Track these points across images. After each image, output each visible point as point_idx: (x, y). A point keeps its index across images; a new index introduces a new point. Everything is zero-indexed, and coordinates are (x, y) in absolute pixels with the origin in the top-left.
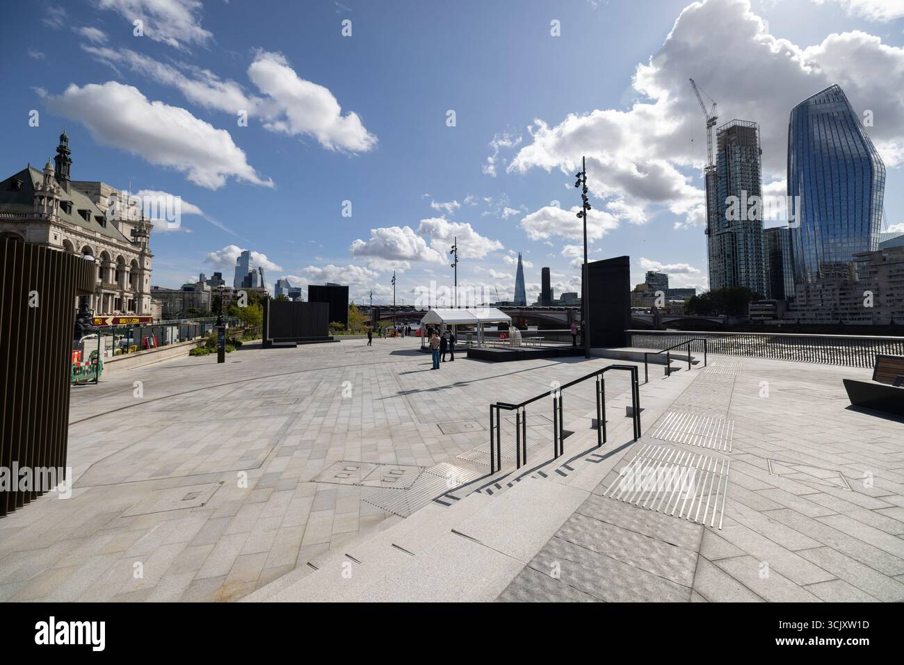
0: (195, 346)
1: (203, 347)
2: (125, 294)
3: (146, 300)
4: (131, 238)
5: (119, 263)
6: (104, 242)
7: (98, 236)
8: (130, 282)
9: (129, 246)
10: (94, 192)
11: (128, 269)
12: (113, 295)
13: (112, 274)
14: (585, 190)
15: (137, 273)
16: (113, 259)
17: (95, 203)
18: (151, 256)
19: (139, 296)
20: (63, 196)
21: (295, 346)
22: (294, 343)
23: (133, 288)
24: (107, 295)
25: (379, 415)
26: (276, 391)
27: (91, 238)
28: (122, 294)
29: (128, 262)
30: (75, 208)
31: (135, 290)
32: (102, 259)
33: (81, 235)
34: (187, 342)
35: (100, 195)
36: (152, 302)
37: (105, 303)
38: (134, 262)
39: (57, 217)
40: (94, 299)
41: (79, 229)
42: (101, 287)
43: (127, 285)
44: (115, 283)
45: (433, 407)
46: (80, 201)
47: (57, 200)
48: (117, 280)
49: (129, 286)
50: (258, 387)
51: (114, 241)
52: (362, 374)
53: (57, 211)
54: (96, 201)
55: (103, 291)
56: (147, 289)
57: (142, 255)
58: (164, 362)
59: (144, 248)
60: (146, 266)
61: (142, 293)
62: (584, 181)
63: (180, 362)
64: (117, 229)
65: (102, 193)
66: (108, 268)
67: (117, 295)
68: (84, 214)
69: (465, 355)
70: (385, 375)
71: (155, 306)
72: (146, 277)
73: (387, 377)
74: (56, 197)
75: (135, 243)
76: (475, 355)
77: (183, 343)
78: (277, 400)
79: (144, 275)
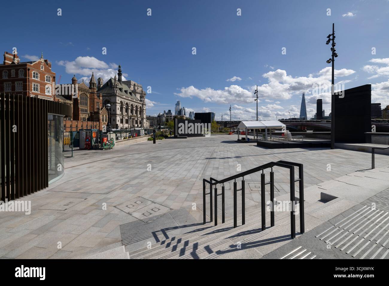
0: (150, 137)
1: (153, 137)
2: (139, 119)
3: (145, 121)
4: (140, 99)
5: (136, 108)
6: (132, 101)
7: (130, 99)
8: (140, 114)
9: (139, 102)
10: (129, 84)
11: (139, 110)
12: (135, 119)
13: (134, 112)
14: (334, 45)
15: (142, 111)
16: (134, 106)
17: (129, 88)
18: (145, 105)
19: (143, 119)
20: (120, 86)
21: (186, 138)
22: (187, 137)
23: (141, 116)
24: (133, 119)
25: (185, 173)
26: (158, 157)
27: (128, 100)
28: (137, 118)
29: (139, 108)
30: (123, 90)
31: (141, 117)
32: (131, 107)
33: (125, 99)
34: (148, 135)
35: (131, 85)
36: (147, 121)
37: (133, 122)
38: (140, 107)
39: (118, 94)
40: (130, 120)
41: (124, 97)
42: (131, 116)
43: (139, 116)
44: (136, 115)
45: (214, 171)
46: (125, 87)
47: (118, 88)
48: (136, 114)
49: (140, 116)
50: (154, 154)
51: (134, 100)
52: (199, 151)
53: (118, 91)
54: (130, 87)
55: (132, 118)
56: (145, 117)
57: (143, 104)
58: (138, 142)
59: (143, 102)
60: (144, 109)
61: (143, 118)
62: (333, 40)
63: (143, 143)
64: (136, 96)
65: (131, 84)
66: (133, 110)
67: (136, 119)
68: (126, 92)
69: (256, 144)
70: (208, 152)
71: (148, 123)
72: (144, 112)
73: (208, 153)
74: (118, 87)
75: (141, 101)
76: (261, 145)
77: (147, 135)
78: (154, 161)
79: (143, 112)
